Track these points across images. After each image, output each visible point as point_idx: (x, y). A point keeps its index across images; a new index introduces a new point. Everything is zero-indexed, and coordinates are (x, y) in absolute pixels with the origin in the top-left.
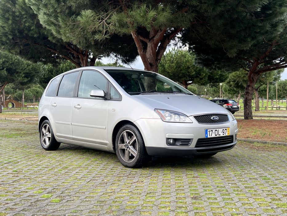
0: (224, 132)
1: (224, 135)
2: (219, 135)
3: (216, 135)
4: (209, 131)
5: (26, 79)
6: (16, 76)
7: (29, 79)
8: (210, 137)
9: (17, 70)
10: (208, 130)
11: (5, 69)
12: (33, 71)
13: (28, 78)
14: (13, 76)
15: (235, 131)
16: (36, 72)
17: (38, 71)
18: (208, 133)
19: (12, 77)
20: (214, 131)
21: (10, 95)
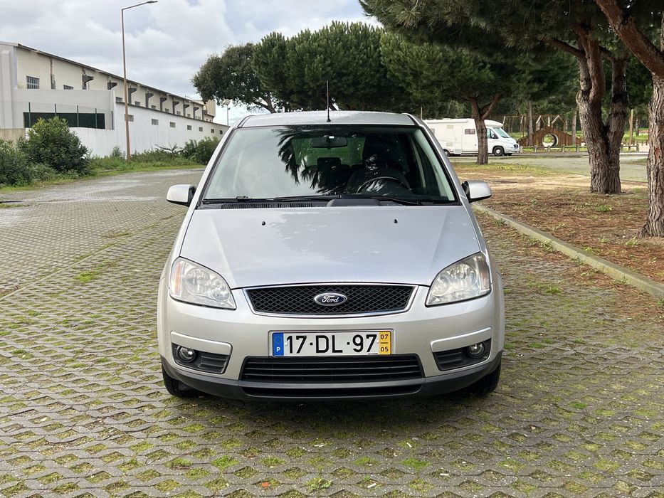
0: (361, 344)
1: (364, 353)
2: (334, 351)
3: (318, 351)
4: (290, 338)
5: (536, 85)
6: (514, 80)
7: (545, 84)
8: (295, 354)
9: (516, 66)
10: (286, 336)
11: (489, 66)
12: (554, 67)
13: (543, 82)
14: (509, 80)
15: (432, 343)
16: (560, 68)
17: (566, 65)
18: (286, 343)
19: (506, 83)
20: (311, 338)
21: (558, 116)
